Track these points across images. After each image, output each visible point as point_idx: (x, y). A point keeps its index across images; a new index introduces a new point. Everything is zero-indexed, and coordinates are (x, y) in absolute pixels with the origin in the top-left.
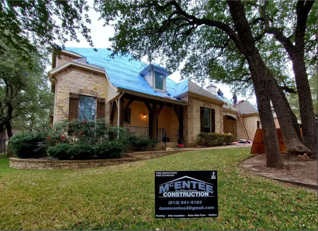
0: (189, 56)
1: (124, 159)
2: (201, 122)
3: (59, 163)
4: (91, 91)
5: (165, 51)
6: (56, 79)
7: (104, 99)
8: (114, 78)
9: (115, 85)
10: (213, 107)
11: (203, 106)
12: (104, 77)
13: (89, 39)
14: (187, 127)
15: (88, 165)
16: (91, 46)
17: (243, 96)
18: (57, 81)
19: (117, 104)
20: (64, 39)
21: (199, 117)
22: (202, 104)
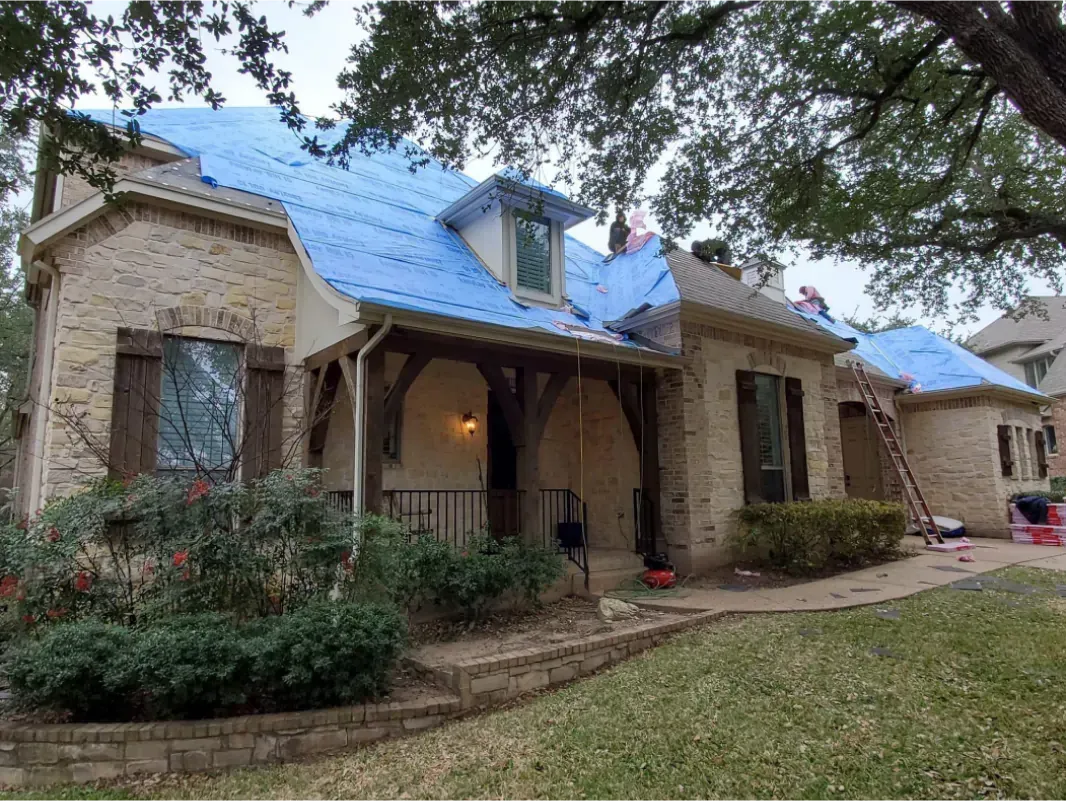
0: (689, 134)
1: (409, 705)
2: (743, 449)
3: (60, 742)
4: (220, 318)
5: (576, 116)
6: (56, 267)
7: (280, 352)
8: (333, 248)
9: (339, 286)
10: (794, 367)
11: (746, 367)
12: (281, 244)
13: (281, 90)
14: (680, 473)
15: (221, 749)
16: (292, 124)
17: (932, 310)
18: (60, 275)
19: (349, 381)
20: (137, 93)
21: (733, 420)
22: (740, 358)
